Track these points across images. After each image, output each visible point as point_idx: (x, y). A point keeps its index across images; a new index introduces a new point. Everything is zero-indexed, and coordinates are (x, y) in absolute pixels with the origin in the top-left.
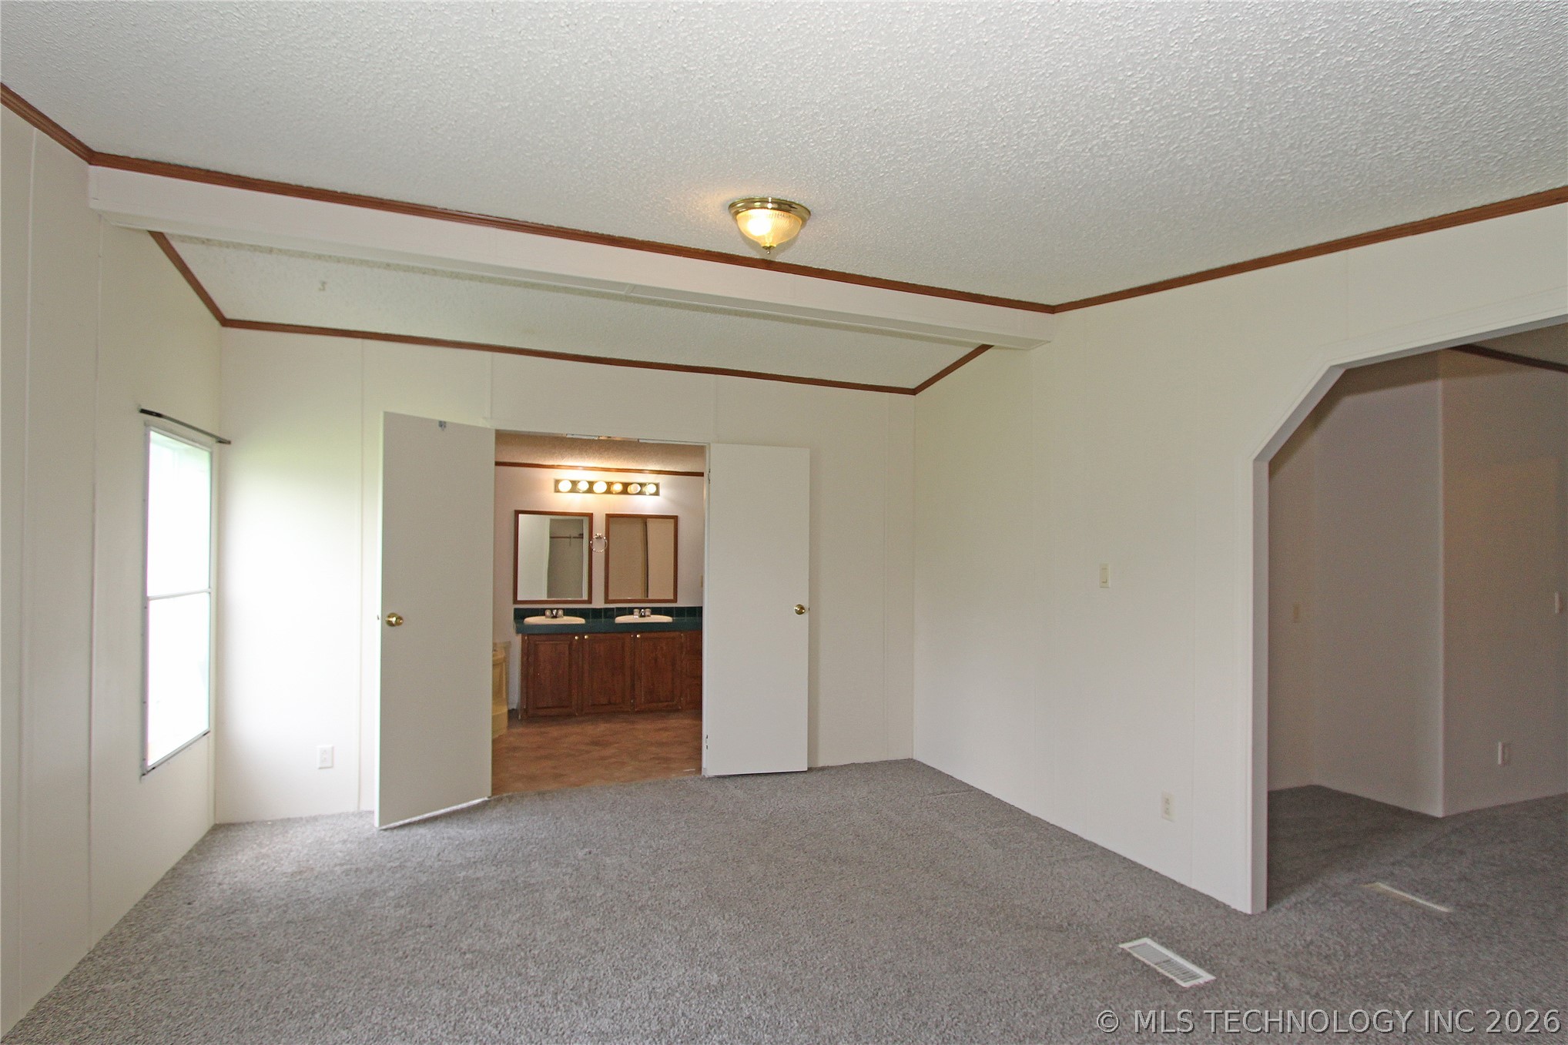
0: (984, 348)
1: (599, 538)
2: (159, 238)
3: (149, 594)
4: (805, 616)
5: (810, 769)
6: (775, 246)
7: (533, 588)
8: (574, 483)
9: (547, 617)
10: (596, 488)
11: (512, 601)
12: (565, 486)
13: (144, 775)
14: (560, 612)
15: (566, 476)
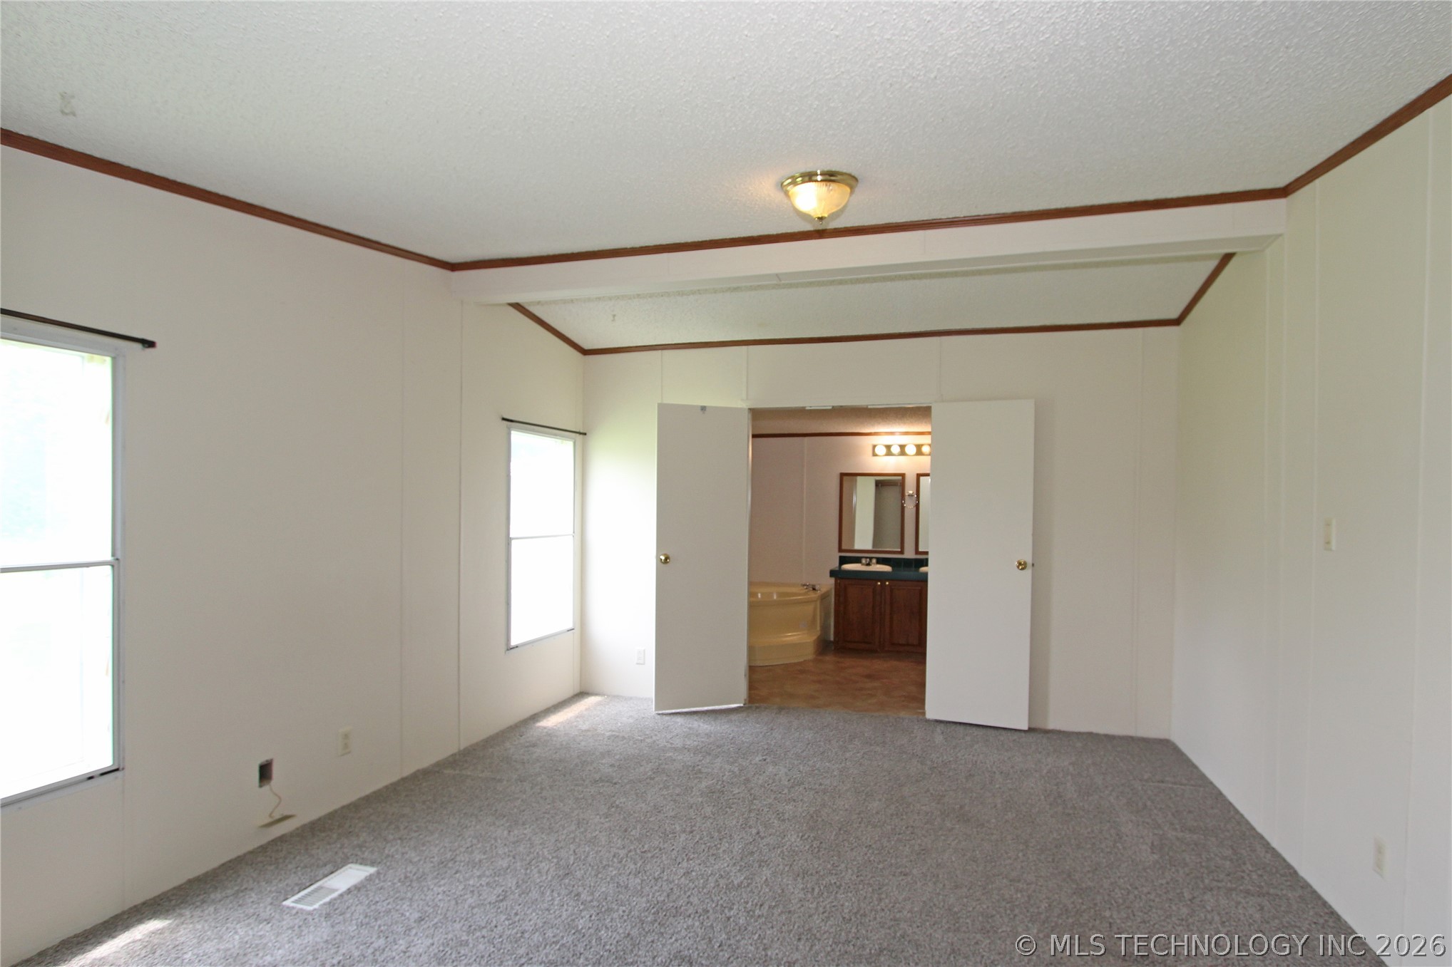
0: (1227, 258)
1: (911, 496)
2: (518, 307)
3: (512, 535)
4: (1028, 572)
5: (1031, 730)
6: (826, 215)
7: (863, 539)
8: (888, 447)
9: (863, 564)
10: (907, 450)
11: (837, 550)
12: (881, 450)
13: (508, 650)
14: (874, 561)
15: (881, 441)
